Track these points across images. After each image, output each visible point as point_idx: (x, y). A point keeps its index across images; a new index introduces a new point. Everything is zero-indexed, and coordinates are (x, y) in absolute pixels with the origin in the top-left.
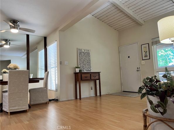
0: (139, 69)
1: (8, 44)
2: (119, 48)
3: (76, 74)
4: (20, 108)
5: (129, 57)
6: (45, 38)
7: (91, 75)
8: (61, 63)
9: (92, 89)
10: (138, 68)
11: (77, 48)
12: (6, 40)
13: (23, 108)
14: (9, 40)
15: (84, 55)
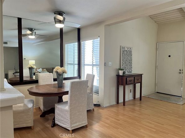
0: (181, 72)
1: (34, 34)
2: (157, 44)
3: (118, 76)
4: (81, 123)
5: (170, 56)
6: (79, 30)
7: (134, 77)
8: (105, 64)
9: (131, 92)
10: (180, 70)
11: (121, 46)
12: (31, 30)
13: (83, 124)
14: (35, 30)
15: (126, 54)
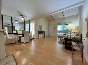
3: (39, 32)
6: (29, 21)
7: (43, 32)
11: (39, 25)
12: (16, 20)
15: (41, 27)
